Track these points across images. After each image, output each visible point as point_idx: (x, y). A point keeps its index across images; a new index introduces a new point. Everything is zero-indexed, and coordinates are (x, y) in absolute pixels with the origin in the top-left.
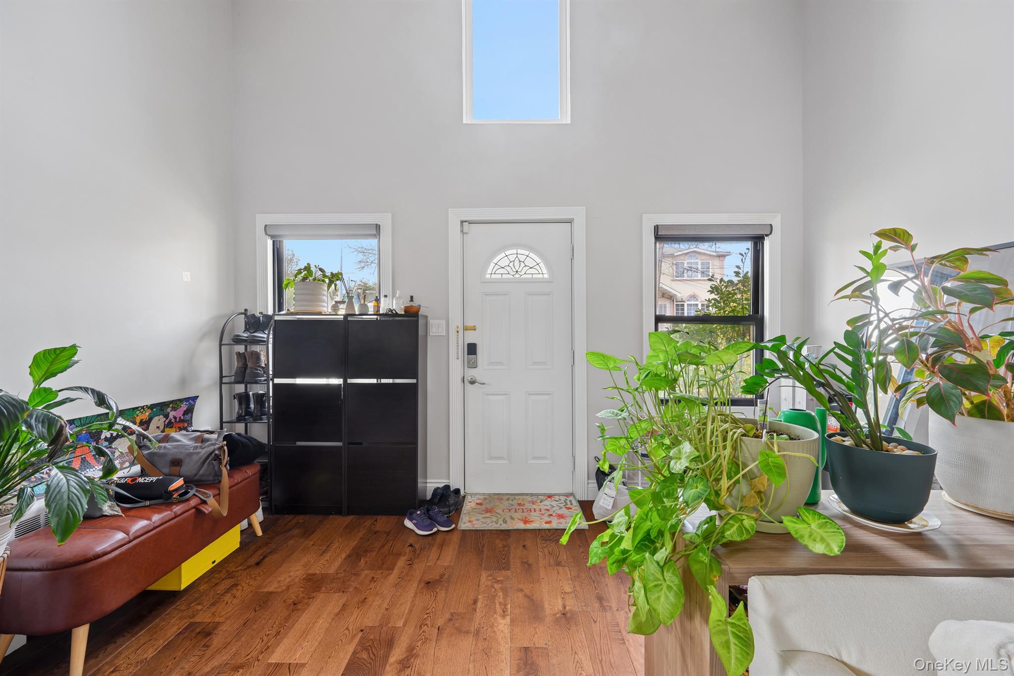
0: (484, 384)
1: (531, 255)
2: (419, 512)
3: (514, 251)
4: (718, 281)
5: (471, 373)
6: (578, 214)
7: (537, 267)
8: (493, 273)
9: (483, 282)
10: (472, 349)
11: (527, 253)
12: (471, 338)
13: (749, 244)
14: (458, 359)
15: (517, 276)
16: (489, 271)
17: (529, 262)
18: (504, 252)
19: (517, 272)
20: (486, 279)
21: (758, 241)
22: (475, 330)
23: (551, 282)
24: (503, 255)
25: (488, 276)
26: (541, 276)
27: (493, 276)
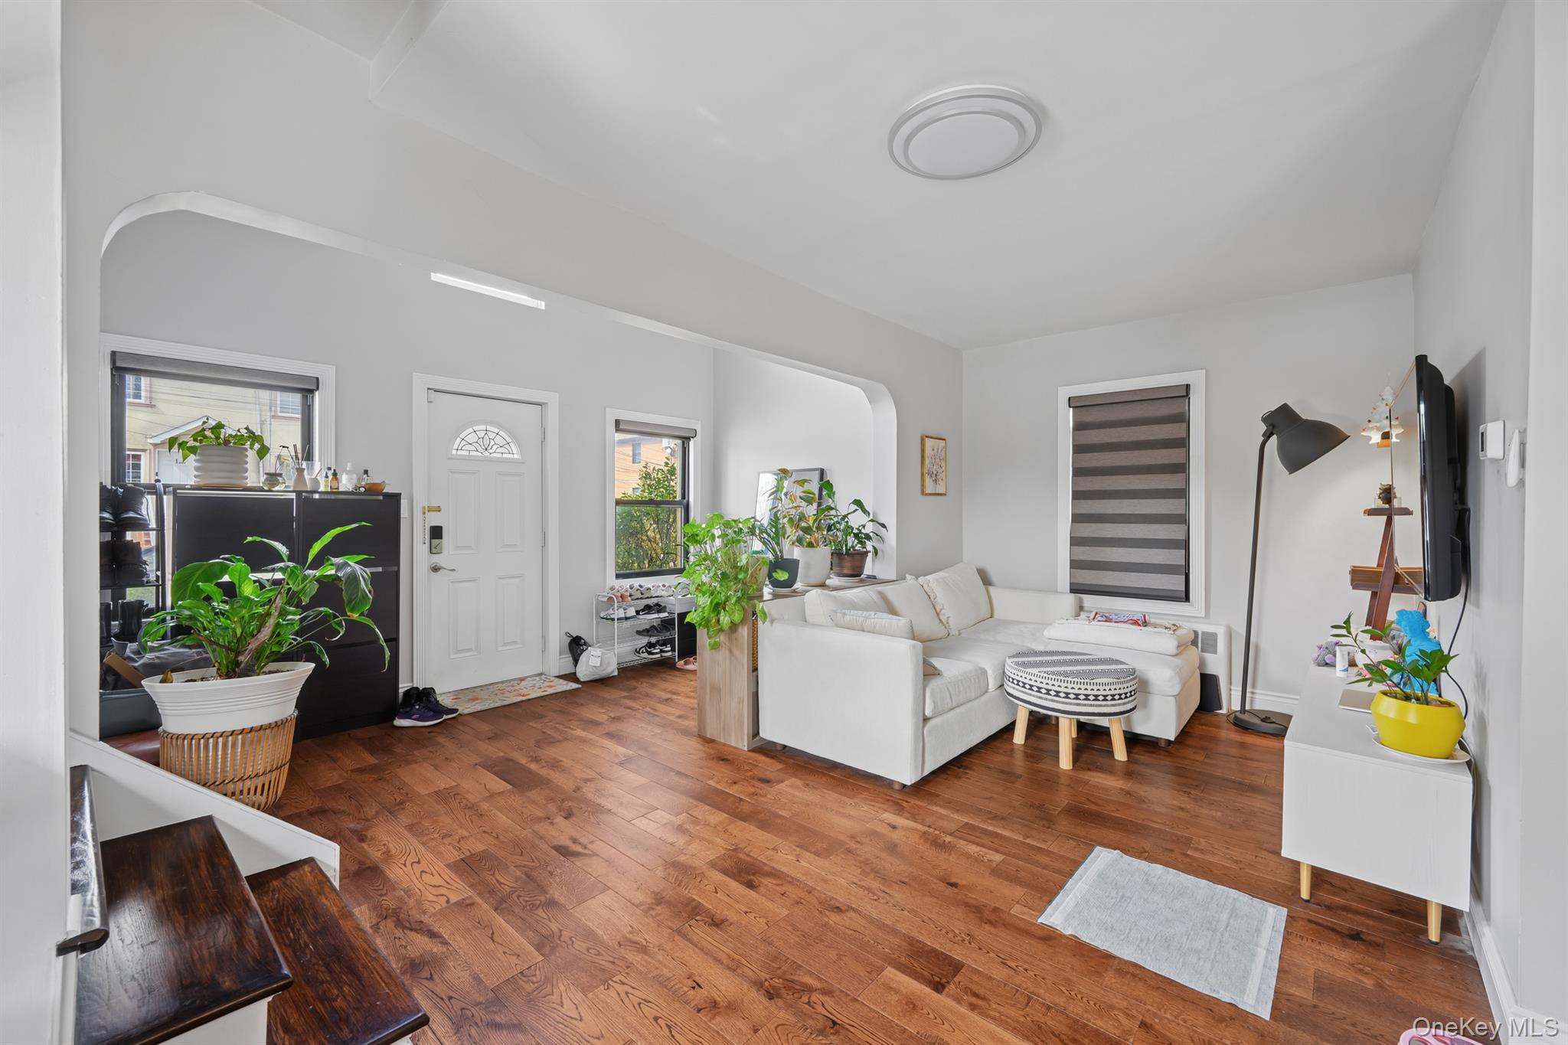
0: (454, 570)
1: (501, 433)
2: (417, 707)
3: (484, 427)
4: (651, 469)
5: (437, 559)
6: (552, 399)
7: (507, 446)
8: (460, 448)
9: (449, 459)
10: (436, 533)
11: (497, 431)
12: (435, 520)
13: (679, 442)
14: (425, 543)
15: (486, 453)
16: (455, 447)
17: (498, 440)
18: (472, 427)
19: (486, 449)
20: (452, 455)
21: (685, 440)
22: (439, 511)
23: (523, 463)
24: (471, 430)
25: (454, 452)
26: (510, 456)
27: (460, 452)
